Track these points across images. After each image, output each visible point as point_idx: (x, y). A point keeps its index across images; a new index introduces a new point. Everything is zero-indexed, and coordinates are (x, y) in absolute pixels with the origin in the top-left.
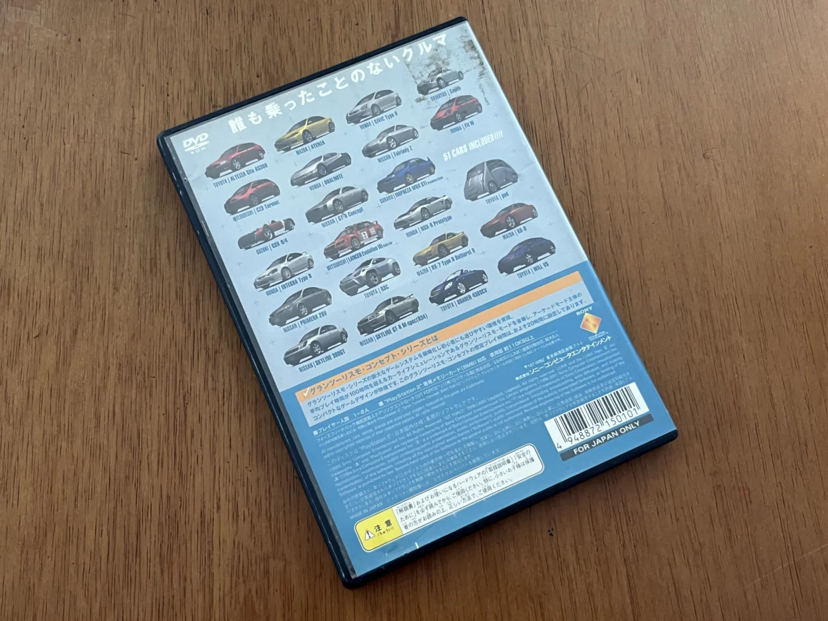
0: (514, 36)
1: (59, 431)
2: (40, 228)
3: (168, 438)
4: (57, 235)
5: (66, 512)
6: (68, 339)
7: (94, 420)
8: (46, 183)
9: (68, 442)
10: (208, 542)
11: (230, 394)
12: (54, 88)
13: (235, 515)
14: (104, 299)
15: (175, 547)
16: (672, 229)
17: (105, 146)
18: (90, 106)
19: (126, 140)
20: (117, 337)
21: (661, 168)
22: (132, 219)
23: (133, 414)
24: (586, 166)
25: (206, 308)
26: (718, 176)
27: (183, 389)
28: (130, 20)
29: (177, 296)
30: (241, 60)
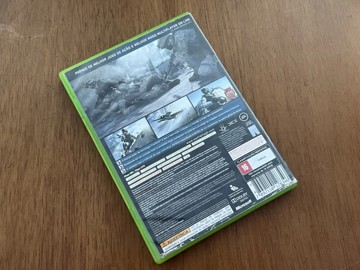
0: (220, 33)
1: (18, 209)
2: (12, 119)
3: (66, 212)
4: (18, 122)
5: (21, 245)
6: (23, 168)
7: (33, 204)
8: (14, 100)
9: (22, 214)
10: (84, 259)
11: (94, 192)
12: (18, 58)
13: (96, 246)
14: (39, 150)
15: (69, 261)
16: (291, 117)
17: (40, 84)
18: (34, 66)
19: (50, 80)
20: (44, 167)
21: (286, 90)
22: (52, 115)
23: (51, 201)
24: (252, 89)
25: (84, 154)
26: (311, 93)
27: (73, 190)
28: (52, 29)
29: (71, 149)
30: (100, 45)
